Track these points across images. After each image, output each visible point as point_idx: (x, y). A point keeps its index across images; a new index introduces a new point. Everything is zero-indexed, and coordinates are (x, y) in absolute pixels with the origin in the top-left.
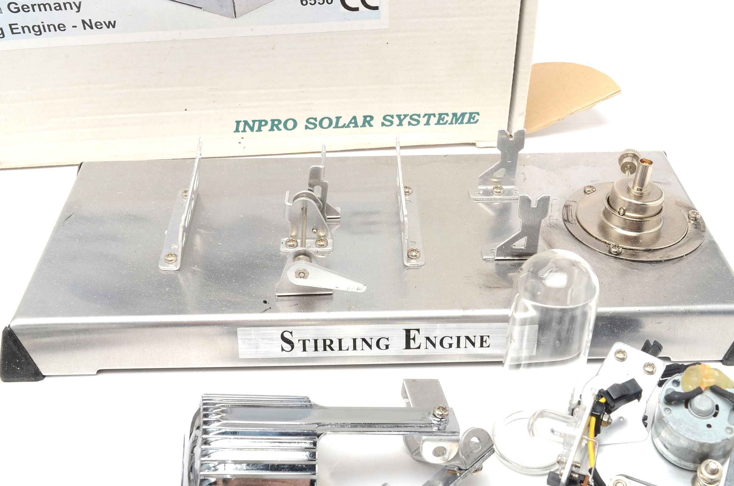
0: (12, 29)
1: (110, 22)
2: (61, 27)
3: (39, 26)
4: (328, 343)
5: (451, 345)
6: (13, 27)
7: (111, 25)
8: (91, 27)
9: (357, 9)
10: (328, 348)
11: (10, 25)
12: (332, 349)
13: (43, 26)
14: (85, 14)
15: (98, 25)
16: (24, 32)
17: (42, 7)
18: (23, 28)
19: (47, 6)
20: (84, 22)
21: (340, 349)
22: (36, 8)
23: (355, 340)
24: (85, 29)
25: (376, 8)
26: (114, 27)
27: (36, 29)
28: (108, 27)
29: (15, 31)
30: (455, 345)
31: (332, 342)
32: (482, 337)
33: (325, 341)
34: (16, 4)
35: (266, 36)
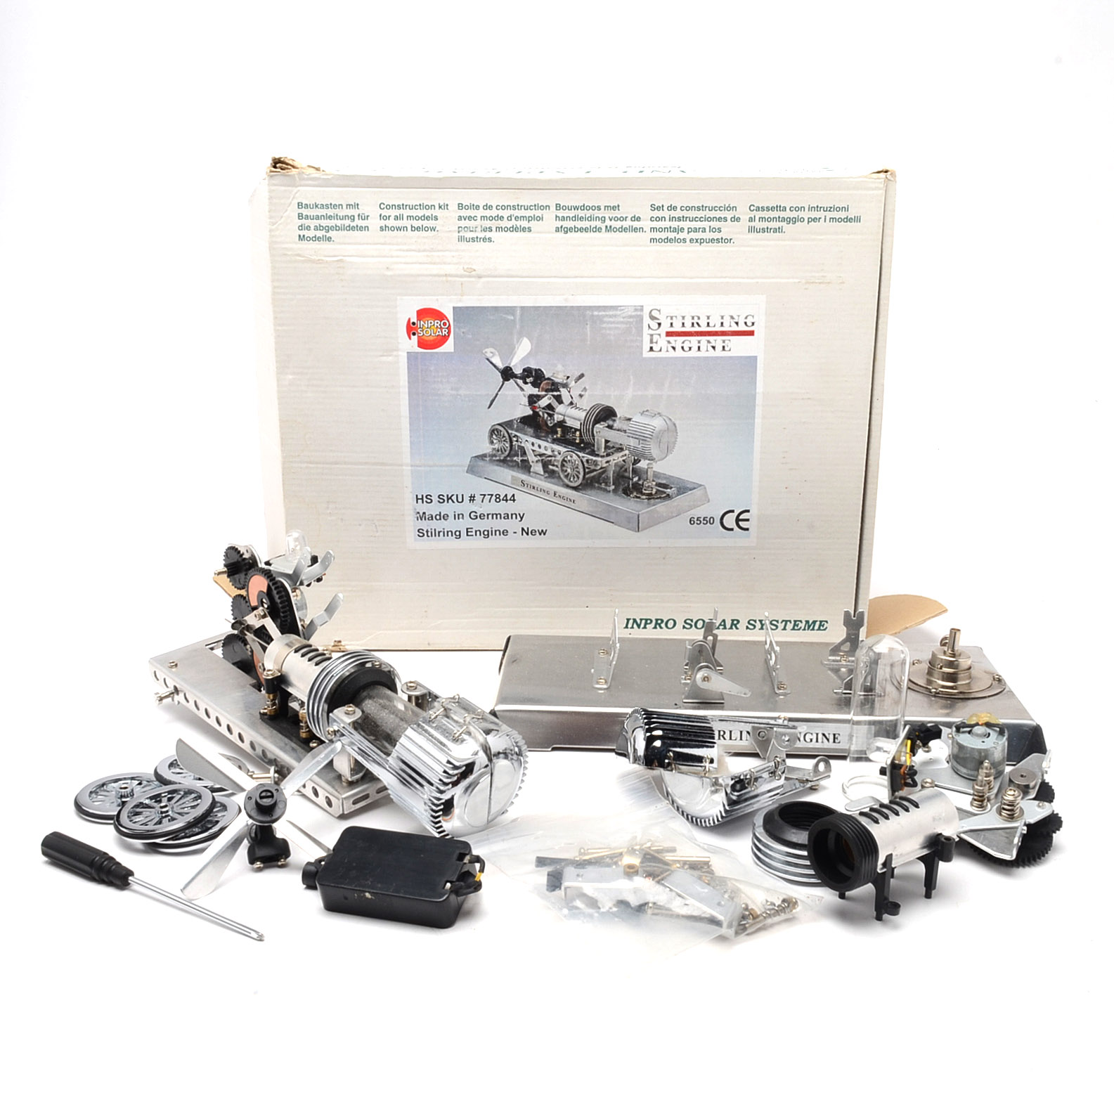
0: (467, 532)
1: (542, 531)
2: (505, 533)
3: (488, 531)
4: (722, 733)
5: (811, 740)
6: (469, 530)
7: (543, 533)
8: (527, 534)
9: (732, 530)
10: (721, 737)
11: (467, 529)
12: (724, 739)
13: (492, 531)
14: (525, 524)
15: (533, 533)
16: (476, 535)
17: (495, 516)
18: (476, 531)
19: (499, 516)
20: (523, 529)
21: (731, 739)
22: (490, 516)
23: (741, 732)
24: (522, 534)
25: (747, 529)
26: (544, 534)
27: (486, 533)
28: (540, 534)
29: (469, 534)
30: (814, 740)
31: (724, 733)
32: (834, 735)
33: (719, 731)
34: (476, 513)
35: (660, 548)
